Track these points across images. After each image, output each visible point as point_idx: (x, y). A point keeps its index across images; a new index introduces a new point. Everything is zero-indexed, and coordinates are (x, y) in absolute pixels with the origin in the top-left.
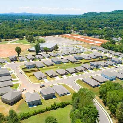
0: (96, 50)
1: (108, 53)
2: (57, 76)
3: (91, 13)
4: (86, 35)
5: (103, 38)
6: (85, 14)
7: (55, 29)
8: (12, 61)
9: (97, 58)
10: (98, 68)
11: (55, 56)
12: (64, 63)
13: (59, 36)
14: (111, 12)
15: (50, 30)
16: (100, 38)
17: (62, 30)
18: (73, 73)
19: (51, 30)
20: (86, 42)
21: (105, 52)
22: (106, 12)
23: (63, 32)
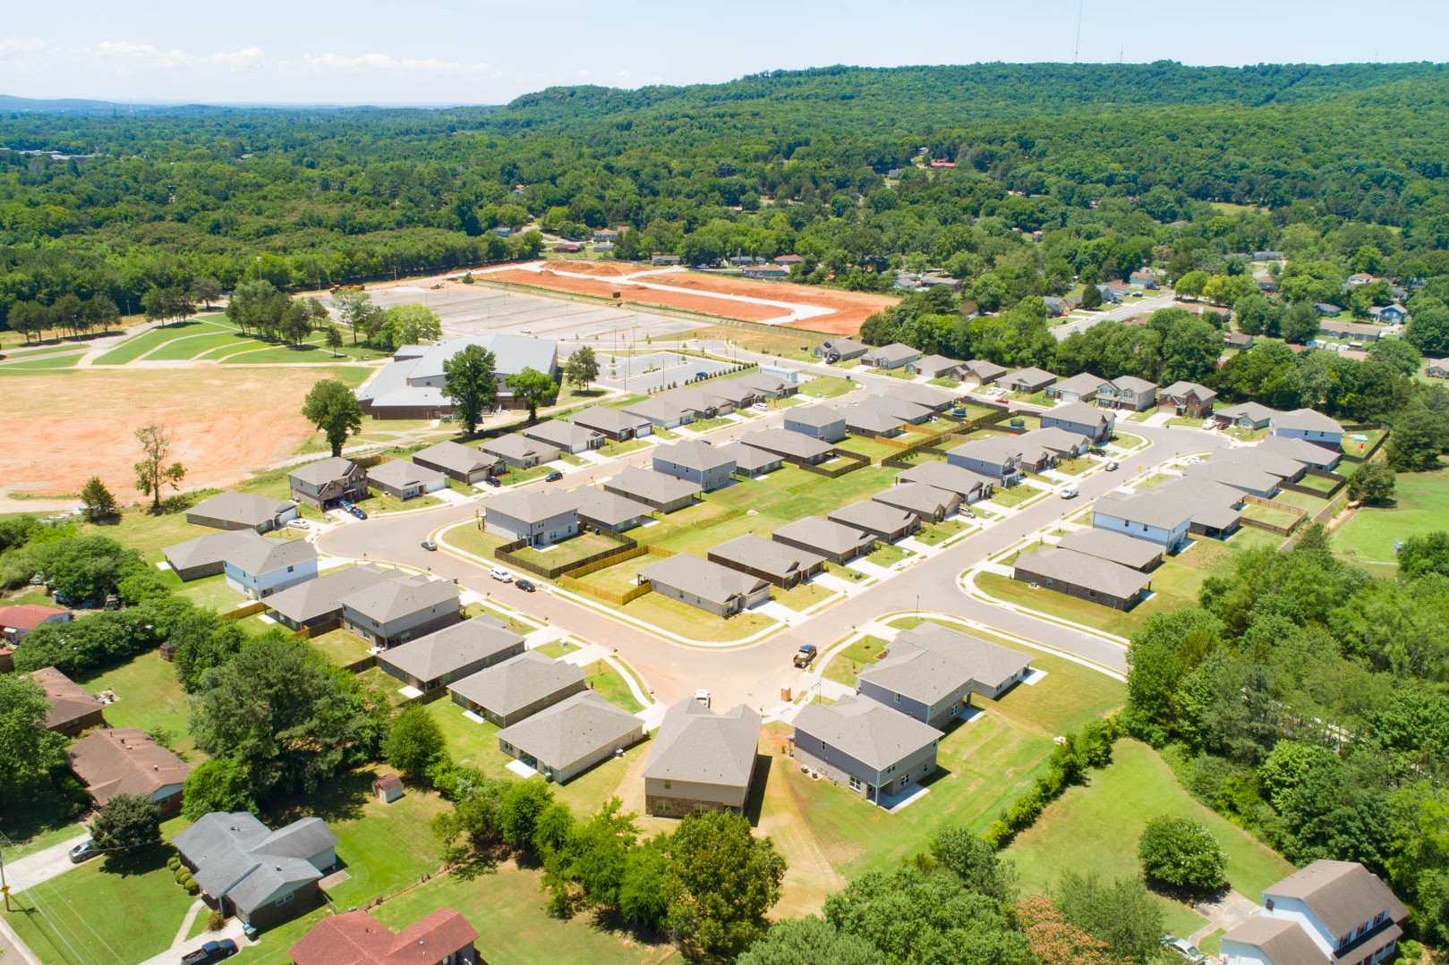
0: (864, 362)
1: (963, 378)
2: (818, 569)
3: (572, 92)
4: (669, 263)
5: (819, 280)
6: (528, 101)
7: (400, 225)
8: (331, 504)
9: (929, 417)
10: (1012, 484)
11: (631, 434)
12: (759, 471)
13: (468, 280)
14: (724, 87)
15: (352, 232)
16: (803, 282)
17: (450, 227)
18: (901, 534)
19: (362, 231)
20: (722, 312)
21: (940, 374)
22: (687, 89)
23: (485, 246)
